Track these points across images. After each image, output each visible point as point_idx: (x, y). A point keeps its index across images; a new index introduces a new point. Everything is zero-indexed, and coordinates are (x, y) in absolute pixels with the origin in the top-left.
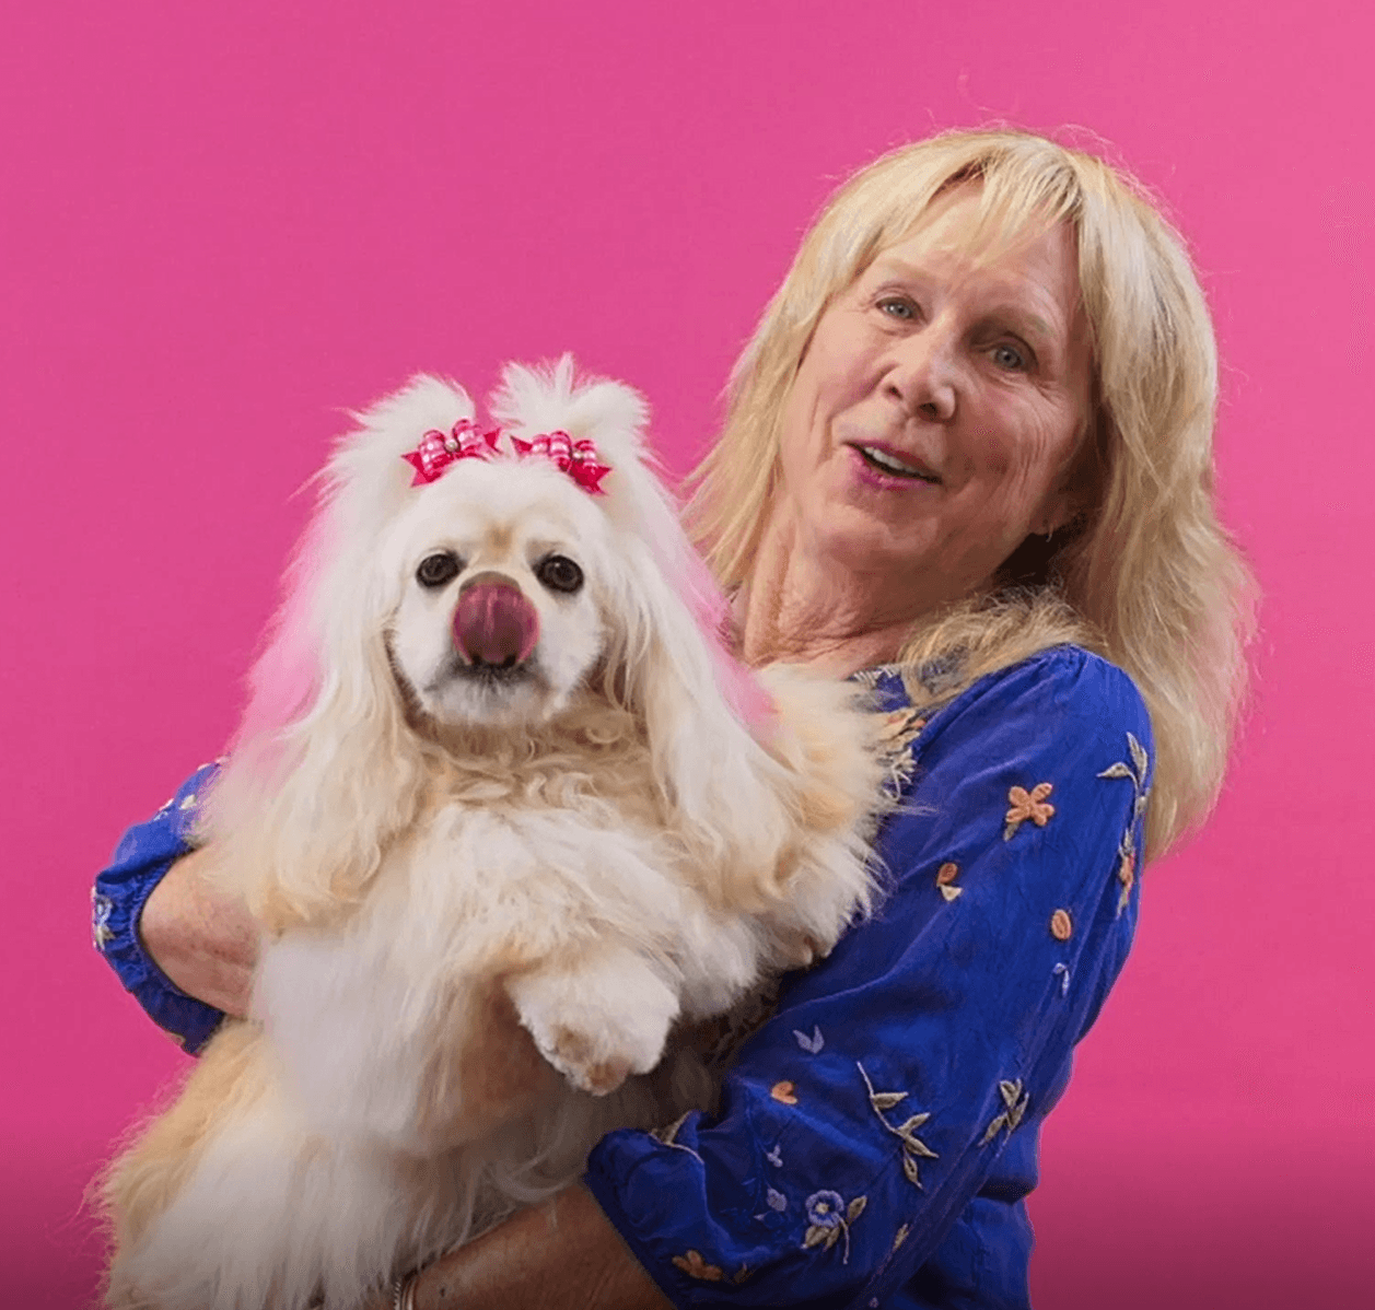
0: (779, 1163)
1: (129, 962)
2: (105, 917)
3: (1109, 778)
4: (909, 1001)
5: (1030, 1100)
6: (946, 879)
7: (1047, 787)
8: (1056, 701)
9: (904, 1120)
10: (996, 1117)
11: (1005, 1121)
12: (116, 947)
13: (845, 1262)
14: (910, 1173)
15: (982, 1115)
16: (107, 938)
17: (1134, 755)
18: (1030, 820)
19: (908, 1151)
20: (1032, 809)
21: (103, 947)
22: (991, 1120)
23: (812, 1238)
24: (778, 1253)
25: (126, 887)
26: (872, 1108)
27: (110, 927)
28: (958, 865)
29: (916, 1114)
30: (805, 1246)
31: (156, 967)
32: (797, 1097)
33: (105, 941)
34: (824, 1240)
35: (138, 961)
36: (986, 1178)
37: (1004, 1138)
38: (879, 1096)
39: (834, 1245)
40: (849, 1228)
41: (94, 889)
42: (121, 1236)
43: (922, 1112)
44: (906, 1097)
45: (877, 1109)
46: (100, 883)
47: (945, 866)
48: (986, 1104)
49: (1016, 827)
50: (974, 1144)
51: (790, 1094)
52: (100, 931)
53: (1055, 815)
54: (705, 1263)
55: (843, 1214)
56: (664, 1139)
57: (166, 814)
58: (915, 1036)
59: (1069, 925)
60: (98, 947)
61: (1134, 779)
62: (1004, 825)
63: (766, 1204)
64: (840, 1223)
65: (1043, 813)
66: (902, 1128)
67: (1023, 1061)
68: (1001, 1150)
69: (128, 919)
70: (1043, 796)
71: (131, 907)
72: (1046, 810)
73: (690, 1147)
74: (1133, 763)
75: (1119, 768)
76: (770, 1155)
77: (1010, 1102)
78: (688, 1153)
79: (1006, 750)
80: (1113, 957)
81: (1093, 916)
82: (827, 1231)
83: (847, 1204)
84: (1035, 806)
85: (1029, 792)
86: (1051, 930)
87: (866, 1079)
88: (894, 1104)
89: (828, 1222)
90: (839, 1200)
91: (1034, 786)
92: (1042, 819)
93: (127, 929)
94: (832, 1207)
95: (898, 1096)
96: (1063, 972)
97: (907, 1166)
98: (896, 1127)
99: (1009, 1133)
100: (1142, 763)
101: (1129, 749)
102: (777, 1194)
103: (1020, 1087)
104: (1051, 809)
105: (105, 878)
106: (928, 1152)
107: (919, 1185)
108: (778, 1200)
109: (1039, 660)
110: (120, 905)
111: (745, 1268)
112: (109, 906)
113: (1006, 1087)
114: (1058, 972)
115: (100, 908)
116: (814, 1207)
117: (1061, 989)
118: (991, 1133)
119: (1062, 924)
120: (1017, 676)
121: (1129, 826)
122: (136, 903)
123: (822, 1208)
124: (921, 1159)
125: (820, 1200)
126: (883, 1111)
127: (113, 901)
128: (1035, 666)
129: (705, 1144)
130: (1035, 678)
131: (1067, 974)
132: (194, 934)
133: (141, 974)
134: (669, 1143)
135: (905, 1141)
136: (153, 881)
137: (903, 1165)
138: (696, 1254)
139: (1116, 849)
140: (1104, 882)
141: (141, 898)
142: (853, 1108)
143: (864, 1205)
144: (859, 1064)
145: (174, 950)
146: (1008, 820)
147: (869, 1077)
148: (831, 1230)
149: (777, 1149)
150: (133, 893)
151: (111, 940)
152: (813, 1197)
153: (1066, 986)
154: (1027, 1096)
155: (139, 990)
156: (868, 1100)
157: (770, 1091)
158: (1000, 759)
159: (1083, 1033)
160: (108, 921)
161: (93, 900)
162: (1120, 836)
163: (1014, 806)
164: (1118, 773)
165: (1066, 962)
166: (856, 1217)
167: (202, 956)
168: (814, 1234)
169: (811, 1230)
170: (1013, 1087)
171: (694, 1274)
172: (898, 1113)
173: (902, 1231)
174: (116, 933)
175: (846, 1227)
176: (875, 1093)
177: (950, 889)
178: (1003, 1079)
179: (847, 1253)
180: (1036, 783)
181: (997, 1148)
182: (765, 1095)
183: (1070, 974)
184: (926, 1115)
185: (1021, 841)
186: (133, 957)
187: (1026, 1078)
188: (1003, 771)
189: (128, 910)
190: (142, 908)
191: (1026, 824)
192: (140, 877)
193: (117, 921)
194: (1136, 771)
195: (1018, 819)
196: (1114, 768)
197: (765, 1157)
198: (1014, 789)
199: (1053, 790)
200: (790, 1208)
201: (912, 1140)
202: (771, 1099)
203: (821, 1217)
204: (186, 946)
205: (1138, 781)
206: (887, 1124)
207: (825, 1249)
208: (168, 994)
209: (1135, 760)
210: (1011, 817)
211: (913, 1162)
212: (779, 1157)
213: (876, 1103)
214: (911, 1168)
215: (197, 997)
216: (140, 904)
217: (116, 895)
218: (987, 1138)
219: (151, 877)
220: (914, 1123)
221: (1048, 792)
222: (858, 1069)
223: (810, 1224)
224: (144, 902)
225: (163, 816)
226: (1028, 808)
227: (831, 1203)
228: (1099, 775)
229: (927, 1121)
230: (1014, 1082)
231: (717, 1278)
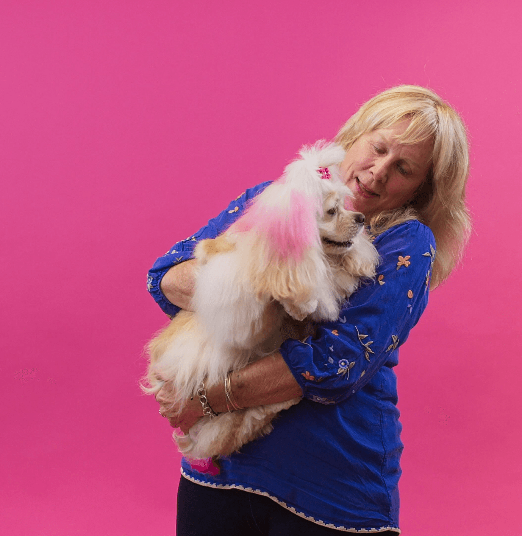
0: (333, 350)
1: (157, 294)
2: (151, 282)
3: (425, 256)
4: (370, 311)
5: (399, 341)
6: (380, 279)
7: (409, 257)
8: (412, 234)
9: (367, 342)
10: (390, 344)
11: (393, 347)
12: (153, 290)
13: (348, 379)
14: (367, 357)
15: (387, 343)
16: (151, 288)
17: (431, 250)
18: (404, 265)
19: (367, 351)
20: (404, 262)
21: (150, 290)
22: (389, 345)
23: (340, 371)
24: (330, 375)
25: (157, 274)
26: (358, 338)
27: (152, 285)
28: (384, 276)
29: (370, 341)
30: (338, 373)
31: (164, 296)
32: (338, 334)
33: (150, 289)
34: (343, 372)
35: (159, 294)
36: (386, 361)
37: (392, 351)
38: (360, 335)
39: (345, 374)
40: (350, 370)
41: (148, 274)
42: (152, 359)
43: (371, 341)
44: (367, 336)
45: (359, 338)
46: (150, 273)
47: (380, 276)
48: (388, 341)
49: (400, 267)
50: (384, 352)
51: (337, 333)
52: (149, 286)
53: (410, 264)
54: (310, 375)
55: (348, 366)
56: (302, 341)
57: (168, 254)
58: (371, 320)
59: (412, 295)
60: (148, 290)
61: (431, 257)
62: (397, 266)
63: (328, 361)
64: (347, 369)
65: (407, 264)
66: (366, 344)
67: (399, 330)
68: (391, 354)
69: (157, 283)
70: (407, 259)
71: (158, 280)
72: (408, 263)
73: (309, 344)
74: (431, 253)
75: (427, 254)
76: (330, 348)
77: (395, 341)
78: (308, 345)
79: (398, 246)
80: (422, 306)
81: (419, 292)
82: (344, 370)
83: (349, 363)
84: (405, 261)
85: (404, 258)
86: (407, 296)
87: (357, 330)
88: (364, 338)
89: (344, 368)
90: (348, 362)
91: (405, 256)
92: (407, 265)
93: (157, 285)
94: (346, 364)
95: (366, 336)
96: (410, 307)
97: (366, 355)
98: (364, 344)
99: (393, 350)
100: (433, 253)
101: (430, 249)
102: (331, 359)
103: (397, 337)
104: (409, 263)
105: (151, 271)
106: (372, 352)
107: (369, 360)
108: (331, 360)
109: (407, 223)
110: (155, 279)
111: (321, 377)
112: (152, 279)
113: (394, 337)
114: (409, 307)
115: (149, 280)
116: (341, 363)
117: (409, 312)
118: (389, 349)
119: (410, 294)
120: (402, 227)
121: (429, 269)
122: (159, 278)
123: (343, 364)
124: (370, 354)
125: (343, 361)
126: (361, 339)
127: (153, 278)
128: (406, 225)
129: (313, 344)
130: (406, 228)
131: (411, 308)
132: (176, 287)
133: (160, 297)
134: (303, 342)
135: (366, 348)
136: (164, 273)
137: (365, 355)
138: (308, 372)
139: (426, 275)
140: (422, 284)
141: (161, 277)
142: (353, 337)
143: (354, 364)
144: (356, 327)
145: (170, 291)
146: (398, 265)
147: (358, 329)
148: (345, 370)
149: (332, 347)
150: (159, 276)
151: (152, 288)
152: (341, 361)
153: (411, 311)
154: (399, 340)
155: (159, 302)
156: (358, 336)
157: (332, 332)
158: (397, 249)
159: (414, 325)
160: (151, 283)
161: (147, 278)
162: (427, 272)
163: (400, 261)
164: (427, 255)
165: (411, 304)
166: (352, 367)
167: (178, 293)
168: (340, 370)
169: (339, 369)
170: (395, 337)
171: (307, 378)
172: (365, 340)
173: (363, 372)
174: (153, 287)
175: (349, 370)
176: (359, 334)
177: (381, 282)
178: (393, 335)
179: (348, 377)
180: (406, 255)
181: (390, 354)
182: (330, 332)
183: (412, 307)
184: (372, 342)
185: (401, 270)
186: (158, 293)
187: (399, 335)
188: (397, 252)
189: (157, 280)
190: (161, 280)
191: (403, 266)
192: (161, 271)
193: (154, 283)
194: (432, 255)
195: (400, 264)
196: (426, 253)
197: (329, 348)
198: (400, 256)
199: (410, 258)
200: (334, 363)
201: (368, 348)
202: (332, 334)
203: (342, 366)
204: (174, 290)
205: (432, 257)
206: (362, 343)
207: (343, 375)
208: (167, 303)
209: (431, 252)
210: (399, 264)
211: (368, 354)
212: (333, 349)
213: (360, 337)
214: (367, 355)
215: (176, 305)
216: (161, 279)
217: (154, 276)
218: (388, 350)
219: (164, 272)
220: (369, 344)
221: (409, 258)
222: (355, 328)
223: (339, 368)
224: (162, 278)
225: (167, 255)
226: (403, 262)
227: (345, 363)
228: (422, 255)
229: (372, 343)
230: (396, 336)
231: (313, 380)
